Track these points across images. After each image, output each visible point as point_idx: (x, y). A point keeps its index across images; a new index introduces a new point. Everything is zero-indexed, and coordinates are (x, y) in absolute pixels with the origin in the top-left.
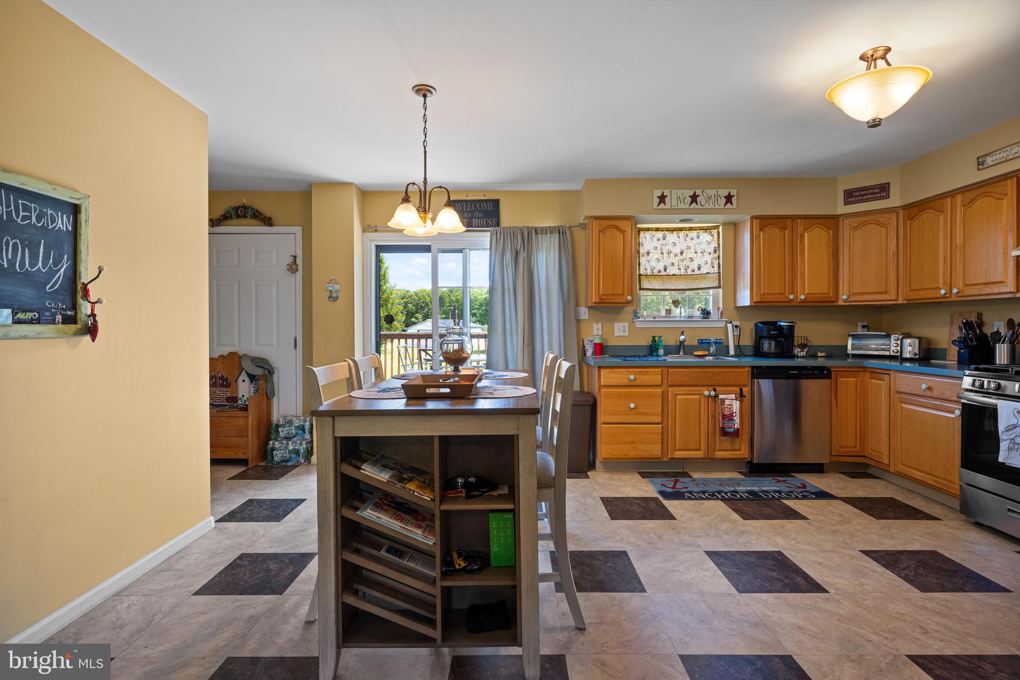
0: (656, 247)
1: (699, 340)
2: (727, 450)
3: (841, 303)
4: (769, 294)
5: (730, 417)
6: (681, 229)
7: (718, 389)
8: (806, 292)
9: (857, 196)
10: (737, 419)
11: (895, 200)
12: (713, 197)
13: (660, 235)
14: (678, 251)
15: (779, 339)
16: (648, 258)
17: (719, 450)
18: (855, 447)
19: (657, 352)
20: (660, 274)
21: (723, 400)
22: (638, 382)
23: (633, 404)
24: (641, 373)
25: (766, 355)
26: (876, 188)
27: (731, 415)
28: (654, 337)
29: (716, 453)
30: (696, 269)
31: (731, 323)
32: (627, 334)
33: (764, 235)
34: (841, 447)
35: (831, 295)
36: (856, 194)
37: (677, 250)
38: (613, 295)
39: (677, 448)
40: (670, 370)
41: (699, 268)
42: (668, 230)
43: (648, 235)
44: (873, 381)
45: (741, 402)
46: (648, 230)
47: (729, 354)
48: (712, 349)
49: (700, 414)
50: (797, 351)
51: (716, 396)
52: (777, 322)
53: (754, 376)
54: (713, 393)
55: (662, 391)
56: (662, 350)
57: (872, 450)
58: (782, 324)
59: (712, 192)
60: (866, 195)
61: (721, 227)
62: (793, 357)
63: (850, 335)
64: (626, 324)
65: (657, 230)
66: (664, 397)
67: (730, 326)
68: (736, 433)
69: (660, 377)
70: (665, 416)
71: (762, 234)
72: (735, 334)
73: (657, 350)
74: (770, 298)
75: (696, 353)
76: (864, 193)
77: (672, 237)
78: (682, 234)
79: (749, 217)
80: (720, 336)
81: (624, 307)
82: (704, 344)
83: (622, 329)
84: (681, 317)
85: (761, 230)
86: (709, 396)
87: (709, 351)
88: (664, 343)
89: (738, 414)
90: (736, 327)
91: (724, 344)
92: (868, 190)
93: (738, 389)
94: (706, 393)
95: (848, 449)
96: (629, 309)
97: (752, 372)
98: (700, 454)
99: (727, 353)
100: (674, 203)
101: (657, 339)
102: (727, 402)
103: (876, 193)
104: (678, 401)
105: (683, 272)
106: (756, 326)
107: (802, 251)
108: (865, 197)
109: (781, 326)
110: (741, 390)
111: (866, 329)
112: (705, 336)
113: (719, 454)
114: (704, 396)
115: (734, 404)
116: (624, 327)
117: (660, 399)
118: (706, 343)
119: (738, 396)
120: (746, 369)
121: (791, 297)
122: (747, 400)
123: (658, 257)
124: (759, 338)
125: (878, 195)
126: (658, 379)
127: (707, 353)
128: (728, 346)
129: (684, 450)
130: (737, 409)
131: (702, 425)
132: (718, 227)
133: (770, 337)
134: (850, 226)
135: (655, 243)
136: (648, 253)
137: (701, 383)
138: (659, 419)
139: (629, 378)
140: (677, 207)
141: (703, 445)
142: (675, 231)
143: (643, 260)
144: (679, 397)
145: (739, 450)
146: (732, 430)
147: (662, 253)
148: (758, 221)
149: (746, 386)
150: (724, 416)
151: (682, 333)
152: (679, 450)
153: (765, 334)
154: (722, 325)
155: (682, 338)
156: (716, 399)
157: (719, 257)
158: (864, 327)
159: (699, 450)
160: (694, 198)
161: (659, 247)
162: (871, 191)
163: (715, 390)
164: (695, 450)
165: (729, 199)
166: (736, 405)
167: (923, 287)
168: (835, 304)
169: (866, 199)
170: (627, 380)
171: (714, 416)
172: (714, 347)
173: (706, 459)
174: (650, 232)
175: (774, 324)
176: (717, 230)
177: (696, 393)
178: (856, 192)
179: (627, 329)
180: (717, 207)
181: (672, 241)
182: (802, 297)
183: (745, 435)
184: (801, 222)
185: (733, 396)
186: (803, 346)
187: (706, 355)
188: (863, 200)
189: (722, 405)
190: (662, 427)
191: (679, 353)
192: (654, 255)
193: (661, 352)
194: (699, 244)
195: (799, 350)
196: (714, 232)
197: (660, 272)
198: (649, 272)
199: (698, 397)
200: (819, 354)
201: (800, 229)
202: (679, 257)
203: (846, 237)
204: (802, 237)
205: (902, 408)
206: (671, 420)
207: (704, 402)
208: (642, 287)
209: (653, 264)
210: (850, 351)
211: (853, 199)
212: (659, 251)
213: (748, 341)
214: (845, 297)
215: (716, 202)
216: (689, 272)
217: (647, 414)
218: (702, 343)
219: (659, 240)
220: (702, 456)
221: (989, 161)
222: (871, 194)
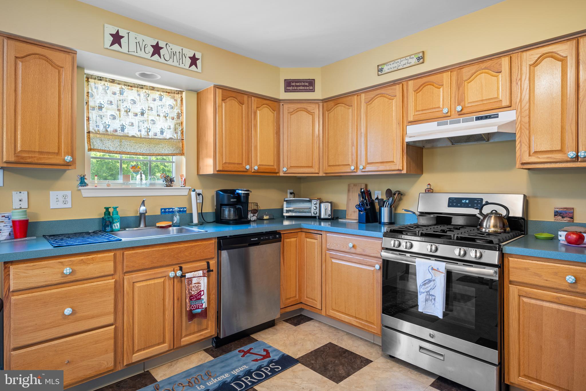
0: (111, 102)
1: (162, 209)
2: (194, 333)
3: (281, 174)
4: (229, 163)
5: (198, 297)
6: (142, 87)
7: (184, 266)
8: (259, 164)
9: (293, 86)
10: (204, 298)
11: (318, 94)
12: (178, 54)
13: (116, 88)
14: (138, 111)
15: (238, 206)
16: (101, 113)
17: (186, 336)
18: (296, 296)
19: (111, 227)
20: (116, 134)
21: (190, 279)
22: (78, 276)
23: (70, 309)
24: (82, 262)
25: (227, 222)
26: (307, 82)
27: (199, 294)
28: (107, 209)
29: (183, 340)
30: (158, 133)
31: (194, 191)
32: (69, 205)
33: (225, 106)
34: (287, 299)
35: (275, 167)
36: (294, 84)
37: (137, 109)
38: (41, 153)
39: (136, 349)
40: (126, 253)
41: (162, 132)
42: (126, 84)
43: (100, 85)
44: (308, 240)
45: (208, 277)
46: (101, 79)
47: (192, 222)
48: (176, 219)
49: (164, 300)
50: (251, 217)
51: (183, 276)
52: (235, 191)
53: (220, 248)
54: (179, 273)
55: (116, 282)
56: (118, 224)
57: (307, 297)
58: (240, 192)
59: (177, 49)
60: (300, 86)
61: (184, 93)
62: (248, 222)
63: (285, 201)
64: (69, 193)
65: (113, 81)
66: (118, 288)
67: (193, 194)
68: (204, 314)
69: (112, 264)
70: (120, 314)
71: (224, 104)
72: (198, 201)
73: (111, 223)
74: (231, 168)
75: (158, 225)
76: (298, 84)
77: (131, 94)
78: (142, 92)
79: (212, 85)
80: (183, 204)
81: (65, 171)
82: (167, 213)
83: (61, 199)
84: (141, 184)
85: (222, 100)
86: (175, 277)
87: (172, 220)
88: (121, 214)
89: (205, 291)
90: (199, 194)
91: (187, 212)
92: (301, 82)
93: (204, 264)
94: (172, 274)
95: (291, 300)
96: (72, 175)
97: (219, 243)
98: (164, 347)
99: (190, 223)
100: (133, 48)
101: (111, 210)
102: (194, 281)
103: (306, 86)
104: (136, 290)
105: (144, 133)
106: (217, 194)
107: (256, 126)
108: (299, 88)
109: (238, 194)
110: (208, 263)
111: (292, 196)
112: (167, 205)
113: (186, 340)
114: (170, 278)
115: (202, 282)
116: (65, 197)
117: (112, 292)
118: (169, 212)
119: (205, 271)
120: (213, 241)
121: (248, 167)
122: (214, 275)
123: (113, 114)
124: (220, 206)
125: (308, 88)
126: (109, 267)
127: (170, 223)
128: (191, 215)
129: (144, 349)
130: (204, 286)
131: (167, 313)
132: (181, 92)
133: (229, 205)
134: (288, 110)
135: (109, 97)
136: (100, 108)
137: (166, 264)
138: (110, 319)
139: (63, 273)
140: (135, 54)
141: (168, 336)
142: (135, 87)
143: (94, 115)
144: (138, 285)
145: (206, 329)
146: (199, 311)
147: (119, 110)
148: (221, 90)
149: (212, 258)
150: (191, 297)
151: (143, 203)
152: (139, 351)
153: (226, 202)
154: (185, 193)
155: (143, 209)
156: (183, 278)
157: (182, 123)
158: (291, 193)
159: (164, 342)
160: (157, 49)
161: (115, 102)
162: (303, 84)
163: (181, 269)
164: (159, 344)
165: (194, 61)
166: (204, 281)
167: (337, 164)
168: (278, 175)
169: (300, 89)
170: (60, 275)
171: (180, 299)
172: (178, 217)
173: (172, 350)
174: (103, 82)
175: (233, 192)
176: (180, 95)
177: (160, 275)
178: (293, 82)
179: (69, 199)
180: (182, 66)
181: (130, 98)
182: (256, 168)
183: (212, 314)
184: (254, 100)
185: (200, 273)
186: (254, 211)
187: (170, 226)
188: (297, 90)
189: (189, 285)
190: (116, 329)
191: (139, 226)
192: (109, 111)
193: (117, 226)
194: (162, 106)
195: (252, 215)
196: (178, 97)
197: (116, 131)
198: (101, 129)
199: (162, 280)
200: (265, 217)
201: (254, 106)
202: (139, 117)
203: (286, 120)
204: (255, 113)
205: (332, 262)
206: (128, 316)
207: (169, 284)
208: (92, 147)
209: (107, 120)
210: (285, 214)
211: (291, 88)
212: (114, 107)
213: (209, 208)
214: (285, 169)
215: (181, 61)
216: (151, 135)
217: (93, 317)
218: (165, 212)
219: (114, 93)
220: (167, 349)
221: (386, 69)
222: (303, 86)
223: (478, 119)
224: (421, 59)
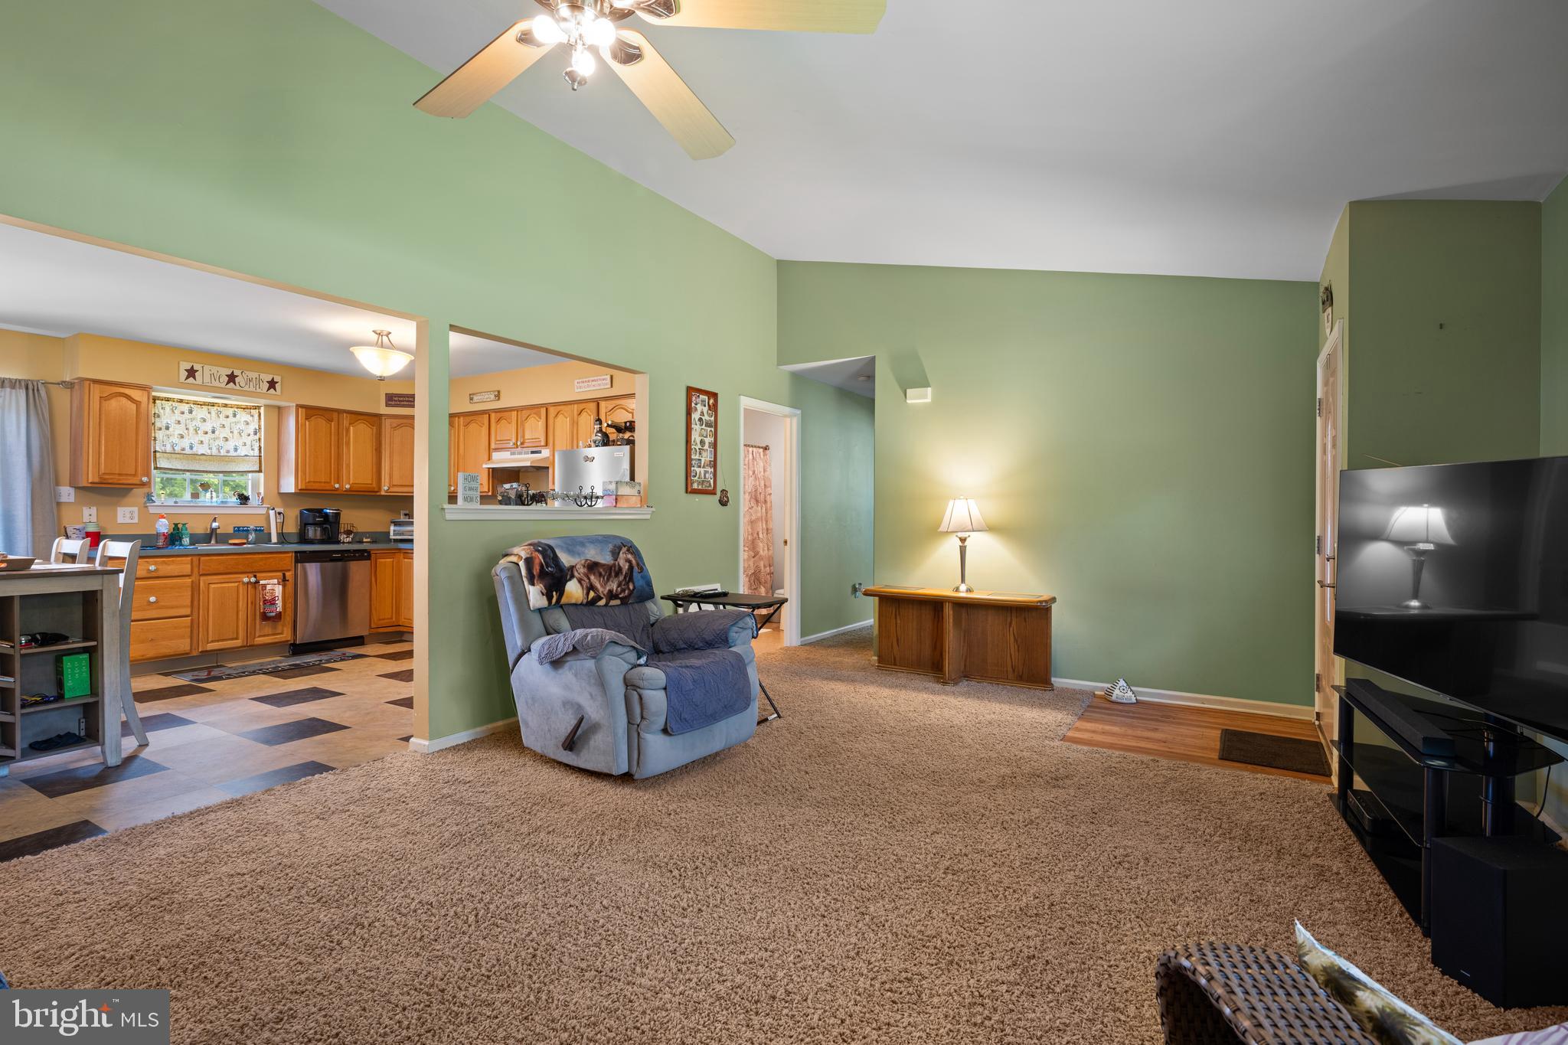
0: (179, 421)
1: (235, 528)
2: (268, 635)
3: (383, 493)
4: (314, 482)
5: (272, 602)
6: (213, 405)
7: (258, 575)
8: (351, 483)
9: (396, 401)
10: (279, 603)
12: (254, 380)
13: (185, 407)
14: (209, 429)
15: (325, 526)
16: (168, 432)
17: (259, 636)
18: (392, 618)
19: (181, 542)
20: (184, 452)
21: (264, 586)
22: (160, 574)
23: (154, 598)
24: (164, 562)
25: (311, 542)
26: (404, 397)
27: (274, 599)
28: (176, 525)
29: (256, 639)
30: (232, 451)
31: (273, 509)
32: (136, 520)
33: (309, 425)
34: (380, 620)
35: (374, 485)
36: (396, 399)
37: (208, 427)
38: (120, 475)
39: (210, 640)
40: (202, 558)
41: (236, 450)
42: (196, 403)
43: (167, 405)
44: (406, 560)
45: (284, 586)
46: (168, 400)
47: (271, 541)
48: (252, 537)
49: (238, 602)
50: (342, 537)
51: (257, 582)
52: (322, 510)
53: (297, 561)
54: (253, 580)
55: (192, 581)
56: (188, 539)
57: (405, 619)
58: (328, 511)
59: (254, 375)
60: (403, 401)
61: (262, 408)
62: (338, 542)
63: (392, 522)
64: (136, 509)
65: (181, 401)
66: (195, 588)
67: (272, 513)
68: (279, 616)
69: (189, 566)
70: (196, 610)
71: (307, 423)
72: (278, 521)
73: (181, 539)
74: (316, 486)
75: (230, 542)
77: (200, 413)
78: (213, 410)
79: (294, 405)
80: (261, 523)
81: (133, 488)
82: (241, 531)
83: (128, 515)
84: (212, 502)
85: (306, 419)
86: (249, 583)
87: (247, 538)
88: (190, 531)
89: (280, 598)
90: (280, 513)
91: (265, 532)
92: (400, 397)
93: (280, 574)
94: (246, 580)
95: (386, 621)
96: (139, 492)
97: (296, 557)
98: (238, 643)
99: (269, 541)
100: (207, 379)
101: (180, 526)
102: (269, 587)
103: (411, 401)
104: (211, 590)
105: (215, 452)
106: (301, 513)
107: (348, 444)
108: (403, 403)
109: (326, 514)
110: (284, 575)
111: (407, 517)
112: (242, 523)
113: (259, 640)
114: (243, 583)
115: (276, 589)
116: (132, 513)
117: (189, 589)
118: (243, 530)
119: (280, 580)
120: (290, 555)
121: (337, 486)
122: (290, 585)
123: (181, 433)
124: (304, 525)
126: (187, 568)
127: (245, 541)
128: (270, 534)
129: (218, 641)
130: (279, 593)
131: (240, 613)
132: (259, 407)
133: (315, 524)
134: (388, 425)
135: (177, 416)
136: (167, 428)
137: (240, 571)
138: (188, 611)
139: (149, 570)
140: (210, 384)
141: (242, 634)
142: (204, 405)
143: (160, 435)
144: (212, 586)
145: (282, 633)
146: (274, 614)
147: (187, 429)
148: (304, 410)
149: (289, 570)
150: (265, 602)
151: (215, 520)
152: (212, 642)
153: (311, 521)
154: (264, 511)
155: (215, 525)
156: (257, 585)
157: (260, 439)
158: (406, 515)
159: (237, 639)
160: (232, 378)
161: (183, 422)
162: (407, 399)
163: (255, 576)
164: (232, 639)
165: (272, 384)
166: (278, 590)
168: (378, 494)
170: (145, 571)
171: (254, 603)
172: (253, 535)
173: (245, 647)
174: (170, 403)
175: (320, 511)
176: (257, 411)
177: (234, 580)
178: (392, 398)
179: (136, 515)
180: (258, 390)
181: (200, 416)
182: (348, 486)
183: (288, 618)
184: (347, 417)
185: (276, 581)
186: (348, 533)
187: (244, 544)
188: (398, 404)
189: (263, 590)
190: (192, 620)
191: (210, 542)
192: (175, 430)
193: (186, 541)
194: (236, 423)
195: (345, 536)
196: (255, 412)
197: (183, 449)
198: (169, 449)
199: (236, 584)
200: (365, 540)
201: (346, 423)
202: (210, 435)
203: (388, 436)
204: (348, 430)
206: (203, 610)
207: (243, 589)
208: (158, 466)
209: (175, 440)
210: (392, 537)
211: (393, 403)
212: (183, 426)
213: (292, 528)
214: (386, 488)
215: (258, 386)
216: (223, 452)
217: (172, 608)
218: (239, 530)
219: (183, 413)
220: (240, 645)
221: (476, 398)
222: (407, 401)
223: (533, 452)
224: (498, 396)
